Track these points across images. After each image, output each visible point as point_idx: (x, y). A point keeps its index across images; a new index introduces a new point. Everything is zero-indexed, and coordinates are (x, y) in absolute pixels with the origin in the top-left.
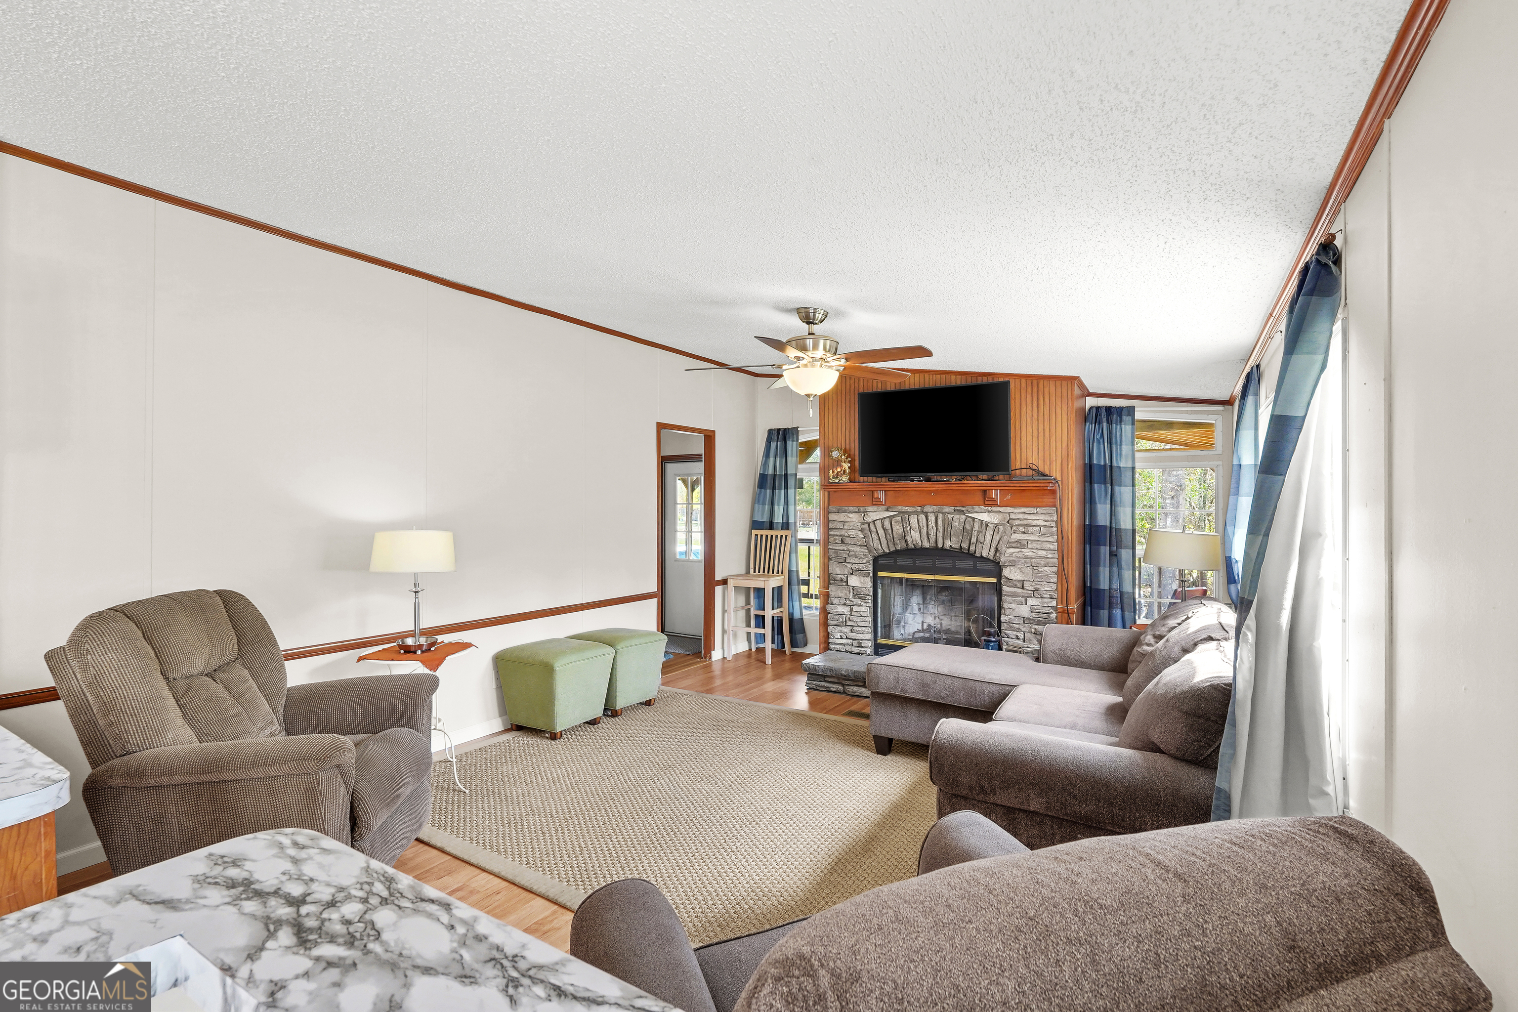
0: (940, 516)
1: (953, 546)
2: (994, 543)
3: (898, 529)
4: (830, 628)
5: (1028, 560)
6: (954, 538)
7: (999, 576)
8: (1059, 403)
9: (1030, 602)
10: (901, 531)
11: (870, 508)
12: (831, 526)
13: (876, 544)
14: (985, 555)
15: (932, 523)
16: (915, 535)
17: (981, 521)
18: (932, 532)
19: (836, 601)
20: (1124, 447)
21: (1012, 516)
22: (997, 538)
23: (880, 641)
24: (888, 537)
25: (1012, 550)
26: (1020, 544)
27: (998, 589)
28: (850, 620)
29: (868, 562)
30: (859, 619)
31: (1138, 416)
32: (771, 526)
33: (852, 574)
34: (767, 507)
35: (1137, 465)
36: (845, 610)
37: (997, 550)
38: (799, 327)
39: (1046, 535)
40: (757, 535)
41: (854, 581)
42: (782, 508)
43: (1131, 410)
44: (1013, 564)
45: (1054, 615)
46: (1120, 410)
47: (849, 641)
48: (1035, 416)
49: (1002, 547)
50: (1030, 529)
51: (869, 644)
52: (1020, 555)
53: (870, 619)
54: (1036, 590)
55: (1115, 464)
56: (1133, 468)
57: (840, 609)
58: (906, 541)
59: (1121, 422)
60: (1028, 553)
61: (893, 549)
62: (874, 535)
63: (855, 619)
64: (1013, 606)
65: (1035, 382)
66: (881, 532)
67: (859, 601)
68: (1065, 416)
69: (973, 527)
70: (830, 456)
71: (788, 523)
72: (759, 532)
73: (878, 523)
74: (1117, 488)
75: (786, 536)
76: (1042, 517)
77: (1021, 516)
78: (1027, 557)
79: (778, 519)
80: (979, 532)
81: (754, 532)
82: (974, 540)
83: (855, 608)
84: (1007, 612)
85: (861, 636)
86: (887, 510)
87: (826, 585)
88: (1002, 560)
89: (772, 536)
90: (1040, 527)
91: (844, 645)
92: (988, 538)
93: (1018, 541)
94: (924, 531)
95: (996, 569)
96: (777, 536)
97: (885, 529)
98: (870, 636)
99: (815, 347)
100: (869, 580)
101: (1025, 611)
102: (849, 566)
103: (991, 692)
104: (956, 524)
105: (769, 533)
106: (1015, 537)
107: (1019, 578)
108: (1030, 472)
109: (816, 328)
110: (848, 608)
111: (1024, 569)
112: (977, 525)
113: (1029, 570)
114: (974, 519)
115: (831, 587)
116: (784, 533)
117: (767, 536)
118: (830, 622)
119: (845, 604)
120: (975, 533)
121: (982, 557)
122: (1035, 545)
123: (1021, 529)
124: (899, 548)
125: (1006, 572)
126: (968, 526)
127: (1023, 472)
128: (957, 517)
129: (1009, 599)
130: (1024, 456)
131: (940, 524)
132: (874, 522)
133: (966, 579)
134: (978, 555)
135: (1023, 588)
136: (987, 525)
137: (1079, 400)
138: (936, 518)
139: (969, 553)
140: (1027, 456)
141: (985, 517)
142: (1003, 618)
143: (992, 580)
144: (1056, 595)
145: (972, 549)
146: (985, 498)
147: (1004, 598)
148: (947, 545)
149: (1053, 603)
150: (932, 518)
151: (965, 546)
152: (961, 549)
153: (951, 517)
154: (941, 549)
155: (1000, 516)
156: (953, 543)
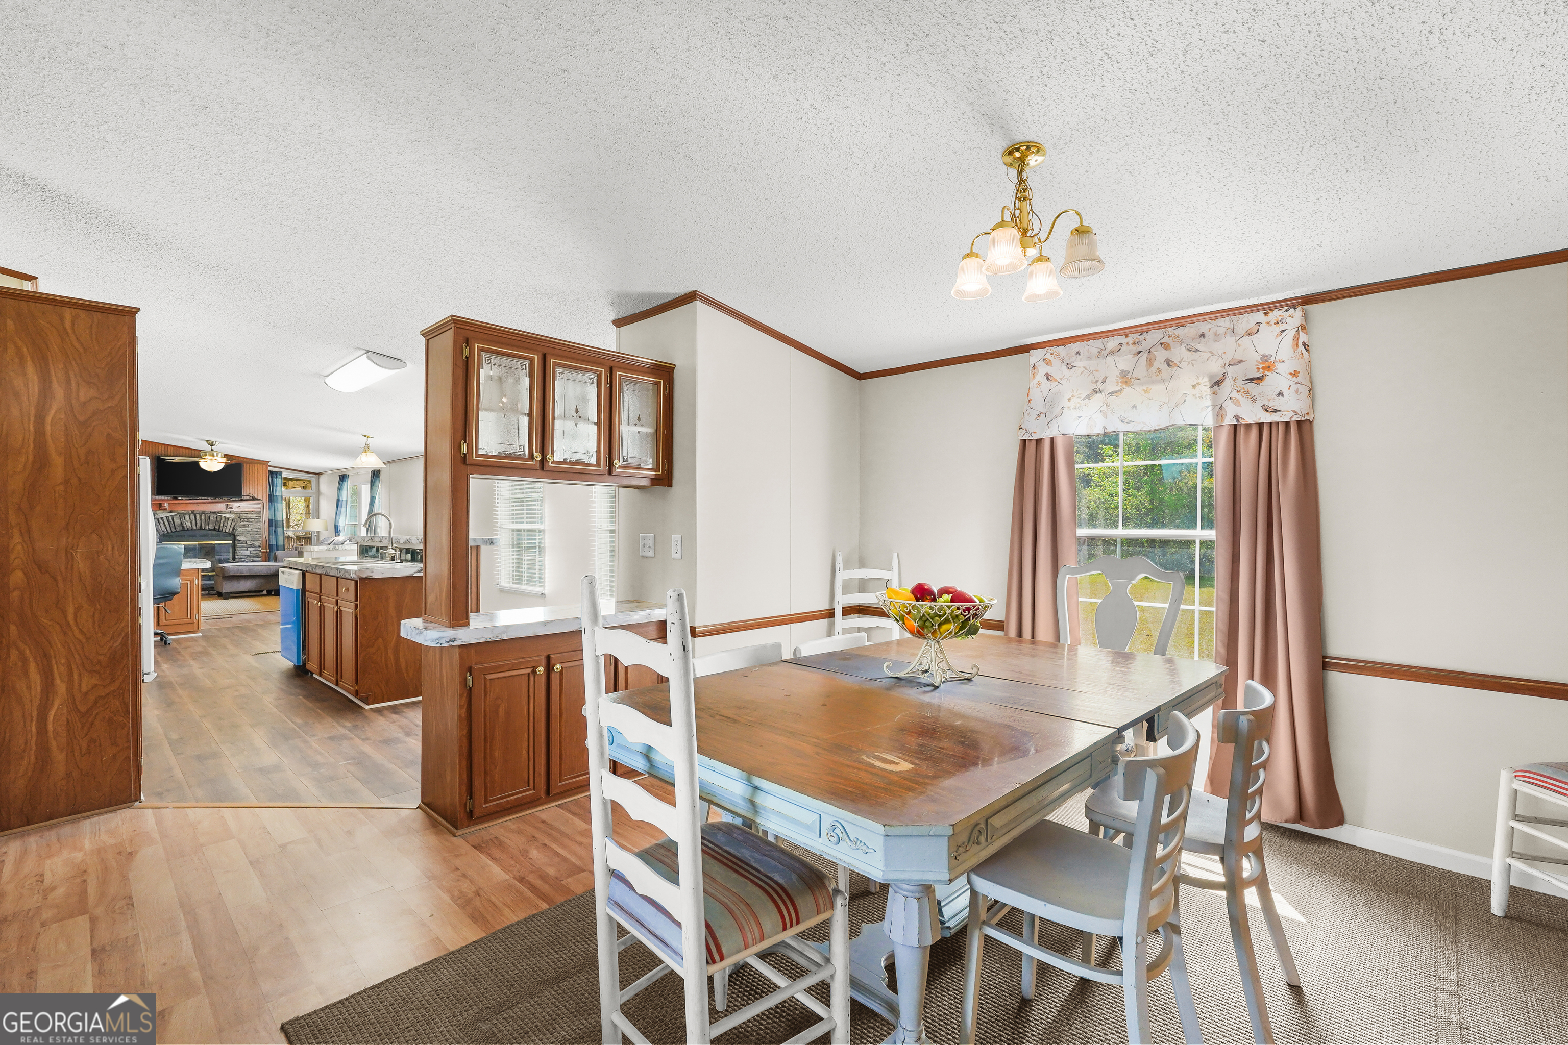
0: (203, 515)
2: (232, 526)
3: (177, 521)
5: (249, 533)
6: (210, 525)
7: (234, 539)
8: (262, 470)
9: (249, 549)
10: (180, 522)
11: (158, 512)
13: (164, 529)
14: (227, 531)
15: (198, 518)
16: (188, 524)
17: (225, 518)
18: (199, 522)
20: (278, 488)
21: (241, 515)
22: (233, 524)
24: (171, 525)
25: (241, 529)
26: (245, 526)
27: (234, 546)
31: (284, 475)
37: (234, 529)
38: (209, 448)
39: (257, 522)
43: (281, 473)
44: (242, 534)
45: (260, 554)
46: (276, 473)
48: (251, 475)
49: (237, 527)
50: (250, 520)
52: (245, 531)
54: (253, 544)
55: (275, 494)
56: (281, 495)
58: (183, 527)
60: (248, 529)
61: (174, 531)
62: (162, 525)
64: (242, 551)
65: (251, 463)
66: (167, 523)
68: (264, 476)
69: (221, 520)
73: (165, 519)
74: (275, 504)
76: (256, 515)
77: (245, 515)
80: (224, 522)
82: (222, 525)
84: (239, 554)
86: (171, 512)
88: (236, 533)
90: (254, 519)
92: (229, 524)
93: (244, 525)
94: (194, 522)
95: (233, 536)
97: (169, 522)
99: (217, 455)
101: (248, 553)
103: (276, 568)
104: (212, 518)
106: (242, 523)
107: (244, 540)
108: (248, 497)
109: (213, 448)
111: (247, 536)
112: (223, 519)
113: (249, 537)
114: (221, 516)
120: (222, 522)
121: (225, 532)
122: (252, 526)
123: (246, 520)
124: (178, 530)
125: (238, 538)
126: (218, 519)
127: (245, 497)
128: (212, 515)
129: (239, 549)
130: (246, 491)
131: (203, 518)
132: (162, 518)
133: (216, 542)
134: (224, 531)
135: (246, 544)
136: (228, 519)
137: (267, 468)
138: (201, 517)
139: (219, 531)
140: (248, 491)
141: (227, 515)
142: (237, 557)
143: (231, 542)
144: (262, 546)
145: (221, 529)
146: (227, 508)
147: (237, 549)
148: (207, 527)
149: (260, 549)
150: (198, 516)
151: (217, 528)
152: (215, 530)
153: (209, 515)
154: (204, 530)
155: (235, 515)
156: (211, 527)
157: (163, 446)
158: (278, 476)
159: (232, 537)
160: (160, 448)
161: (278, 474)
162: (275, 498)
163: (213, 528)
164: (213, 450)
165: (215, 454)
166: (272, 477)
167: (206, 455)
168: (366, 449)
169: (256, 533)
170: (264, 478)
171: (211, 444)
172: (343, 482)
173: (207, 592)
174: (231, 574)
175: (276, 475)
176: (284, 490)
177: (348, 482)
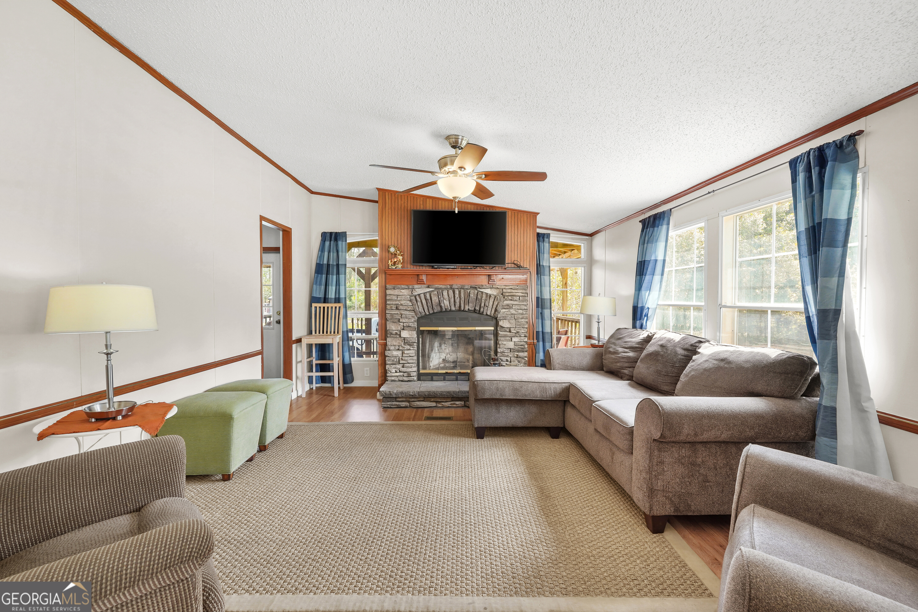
0: (462, 291)
1: (470, 309)
2: (494, 306)
3: (435, 299)
4: (387, 367)
5: (513, 316)
6: (470, 304)
7: (497, 325)
8: (529, 227)
9: (514, 339)
10: (437, 301)
11: (416, 286)
12: (388, 298)
13: (421, 309)
14: (489, 313)
15: (457, 296)
16: (446, 303)
17: (487, 294)
18: (457, 301)
19: (392, 348)
20: (545, 255)
21: (504, 291)
22: (496, 303)
23: (422, 371)
24: (429, 304)
25: (504, 310)
26: (509, 307)
27: (496, 334)
28: (402, 359)
29: (415, 321)
30: (409, 358)
31: (552, 239)
32: (325, 300)
33: (403, 329)
34: (323, 287)
35: (551, 265)
36: (399, 353)
37: (496, 310)
39: (523, 301)
40: (316, 307)
41: (404, 334)
42: (334, 288)
43: (548, 235)
44: (505, 318)
45: (526, 346)
46: (543, 235)
47: (401, 374)
48: (516, 233)
49: (499, 308)
50: (515, 298)
51: (415, 374)
52: (509, 313)
53: (415, 358)
54: (518, 332)
55: (541, 264)
56: (549, 266)
57: (395, 353)
58: (441, 307)
59: (544, 241)
60: (512, 311)
61: (431, 312)
62: (419, 304)
63: (406, 358)
64: (505, 343)
65: (516, 214)
66: (424, 301)
67: (408, 347)
68: (531, 238)
69: (482, 297)
70: (389, 251)
71: (339, 298)
72: (318, 305)
73: (422, 296)
74: (542, 277)
75: (340, 307)
76: (521, 291)
77: (509, 291)
78: (512, 314)
79: (332, 294)
80: (486, 300)
81: (314, 305)
82: (483, 305)
83: (406, 352)
84: (501, 346)
85: (410, 370)
86: (428, 287)
87: (383, 338)
88: (499, 316)
89: (328, 308)
90: (519, 296)
91: (397, 376)
92: (491, 303)
93: (508, 305)
94: (452, 300)
96: (332, 307)
97: (426, 299)
98: (415, 369)
100: (415, 332)
101: (511, 345)
102: (402, 324)
103: (555, 388)
104: (472, 295)
105: (326, 305)
106: (506, 302)
107: (508, 326)
108: (513, 265)
110: (401, 352)
111: (511, 321)
112: (484, 296)
113: (513, 321)
114: (482, 292)
115: (388, 339)
116: (338, 305)
117: (324, 308)
118: (388, 362)
119: (399, 349)
120: (483, 301)
121: (487, 315)
122: (517, 307)
123: (510, 298)
124: (435, 311)
125: (501, 323)
126: (479, 297)
127: (509, 265)
128: (472, 291)
129: (502, 339)
130: (511, 255)
131: (462, 296)
132: (419, 295)
133: (477, 328)
134: (485, 313)
135: (510, 331)
136: (490, 296)
137: (535, 227)
138: (460, 292)
139: (480, 313)
141: (489, 291)
142: (499, 350)
143: (493, 328)
144: (527, 335)
145: (482, 310)
146: (489, 281)
147: (499, 338)
148: (467, 308)
149: (526, 340)
150: (457, 292)
151: (477, 308)
152: (475, 311)
153: (469, 291)
154: (463, 311)
155: (498, 291)
156: (470, 307)
157: (422, 199)
158: (546, 239)
159: (494, 321)
160: (419, 200)
161: (546, 236)
162: (542, 269)
163: (473, 309)
166: (538, 241)
169: (521, 316)
170: (531, 240)
172: (654, 226)
173: (463, 403)
175: (543, 238)
176: (551, 259)
177: (668, 224)
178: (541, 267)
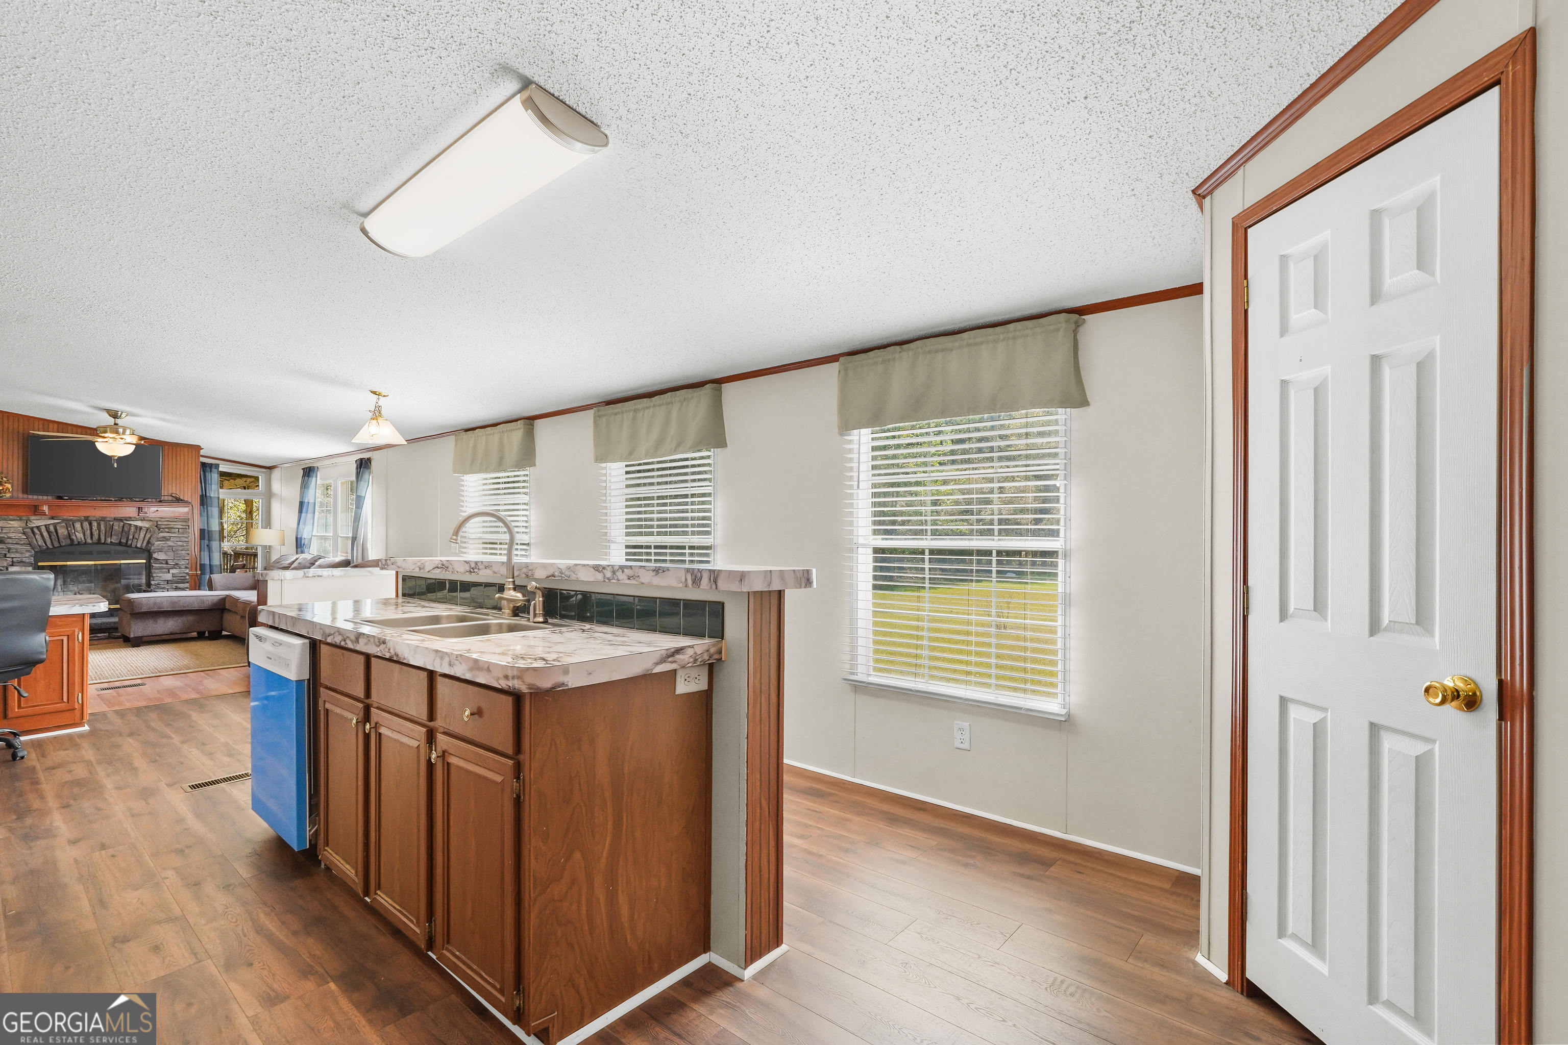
0: (102, 524)
2: (147, 539)
3: (62, 532)
5: (170, 548)
6: (114, 537)
7: (149, 557)
8: (190, 460)
9: (172, 571)
10: (66, 533)
11: (33, 518)
13: (41, 543)
14: (139, 546)
15: (95, 528)
16: (80, 535)
17: (136, 526)
18: (96, 534)
20: (213, 486)
21: (159, 523)
22: (148, 536)
24: (53, 537)
25: (159, 543)
26: (165, 539)
27: (148, 568)
29: (31, 556)
31: (222, 469)
37: (148, 542)
38: (111, 421)
39: (183, 533)
43: (217, 466)
44: (160, 550)
45: (188, 577)
46: (211, 465)
48: (174, 466)
49: (153, 541)
50: (173, 530)
52: (166, 545)
54: (177, 564)
55: (208, 495)
56: (219, 498)
58: (71, 540)
59: (211, 471)
60: (170, 543)
61: (57, 545)
62: (38, 537)
64: (160, 575)
65: (174, 448)
66: (45, 534)
68: (194, 469)
69: (130, 529)
73: (43, 528)
74: (209, 508)
76: (181, 523)
77: (166, 523)
78: (169, 546)
80: (135, 533)
82: (131, 537)
84: (155, 579)
86: (52, 519)
88: (152, 548)
90: (179, 529)
92: (142, 535)
93: (164, 537)
94: (88, 533)
95: (147, 552)
97: (49, 532)
99: (124, 433)
100: (30, 568)
101: (169, 577)
102: (10, 559)
103: (213, 600)
104: (116, 527)
106: (161, 535)
107: (164, 558)
108: (170, 498)
109: (118, 421)
111: (168, 553)
112: (133, 529)
113: (171, 553)
114: (130, 525)
120: (131, 533)
121: (136, 547)
122: (176, 539)
123: (167, 530)
124: (63, 545)
125: (155, 555)
126: (126, 529)
127: (166, 498)
128: (116, 523)
129: (156, 571)
130: (169, 488)
131: (102, 527)
132: (38, 527)
133: (122, 562)
134: (133, 545)
135: (167, 563)
136: (141, 528)
137: (199, 459)
138: (99, 525)
139: (126, 545)
140: (170, 489)
141: (139, 523)
142: (153, 583)
143: (144, 561)
144: (189, 566)
145: (129, 542)
146: (139, 513)
147: (153, 571)
148: (109, 540)
149: (187, 571)
150: (95, 524)
151: (124, 541)
152: (120, 544)
153: (111, 523)
154: (104, 544)
155: (151, 523)
156: (115, 540)
157: (41, 422)
158: (213, 469)
159: (146, 554)
160: (35, 424)
161: (214, 466)
162: (209, 500)
163: (117, 541)
164: (116, 424)
165: (121, 430)
166: (204, 472)
167: (105, 432)
168: (377, 414)
169: (180, 548)
170: (194, 472)
171: (115, 415)
172: (309, 476)
173: (106, 635)
174: (144, 609)
175: (211, 468)
176: (220, 490)
177: (316, 477)
178: (208, 498)
